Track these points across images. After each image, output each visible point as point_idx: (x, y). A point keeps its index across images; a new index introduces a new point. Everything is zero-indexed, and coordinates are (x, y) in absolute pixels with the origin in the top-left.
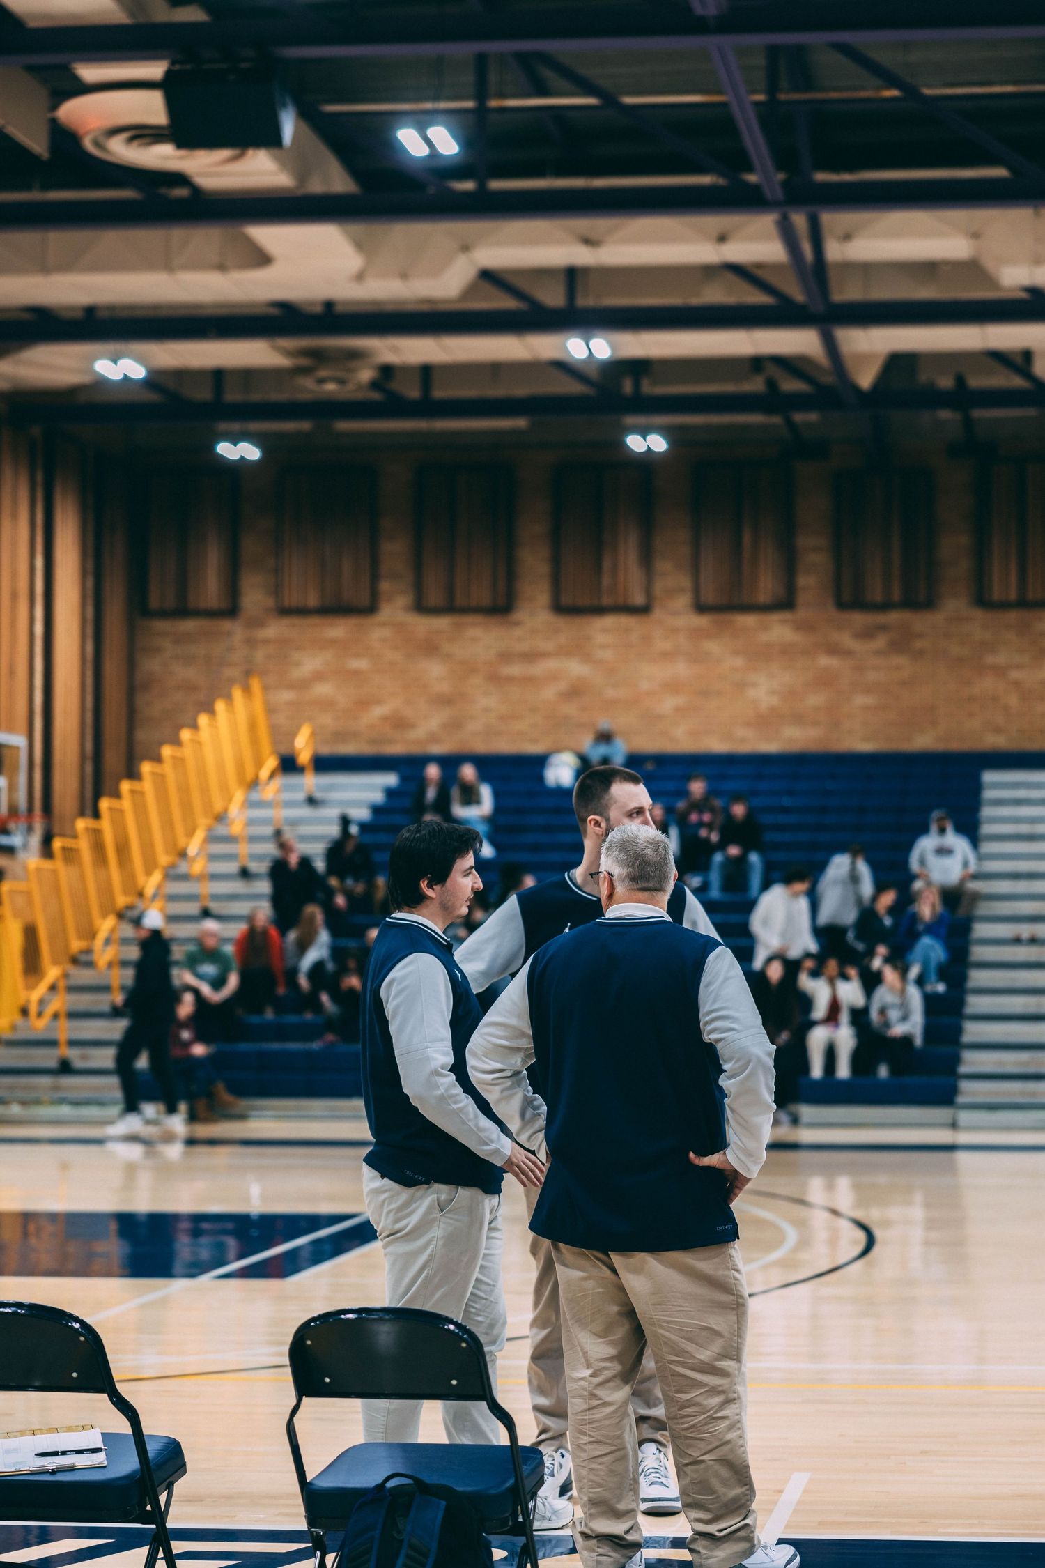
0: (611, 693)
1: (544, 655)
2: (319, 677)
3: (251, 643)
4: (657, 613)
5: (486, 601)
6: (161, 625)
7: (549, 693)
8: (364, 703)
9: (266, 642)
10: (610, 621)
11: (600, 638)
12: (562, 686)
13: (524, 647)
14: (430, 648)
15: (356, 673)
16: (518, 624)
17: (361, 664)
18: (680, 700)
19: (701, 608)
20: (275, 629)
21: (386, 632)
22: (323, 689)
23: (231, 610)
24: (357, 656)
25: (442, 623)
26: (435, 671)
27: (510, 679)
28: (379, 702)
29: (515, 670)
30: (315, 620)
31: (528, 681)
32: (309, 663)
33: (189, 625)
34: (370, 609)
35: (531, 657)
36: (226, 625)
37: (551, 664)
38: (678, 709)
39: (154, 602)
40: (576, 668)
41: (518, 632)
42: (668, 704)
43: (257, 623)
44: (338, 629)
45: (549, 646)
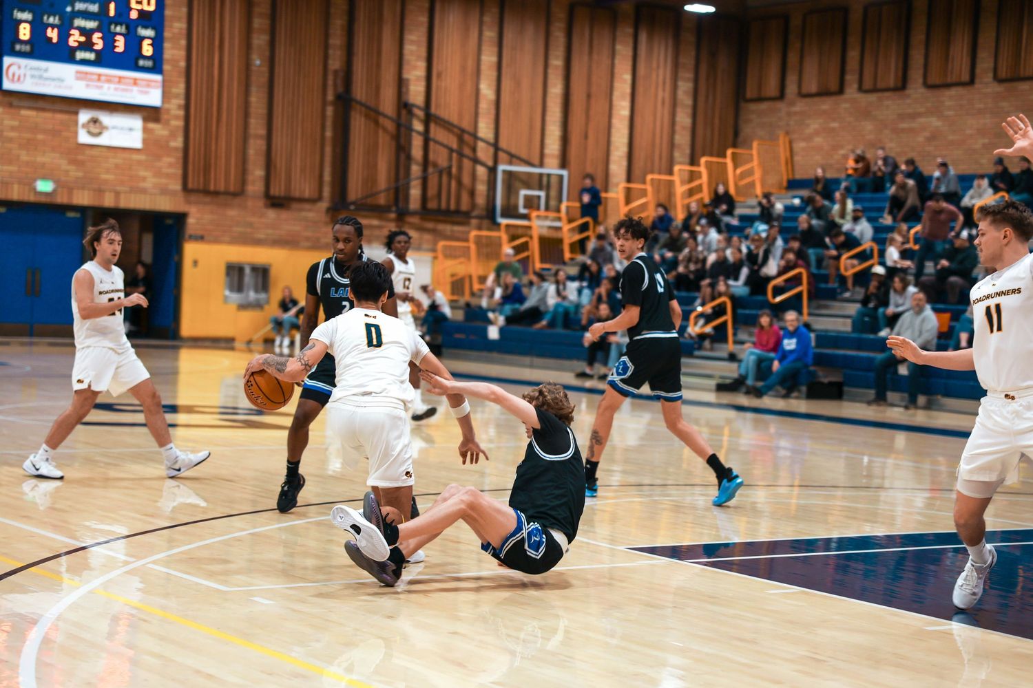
0: (951, 137)
1: (920, 115)
2: (817, 133)
3: (789, 114)
4: (977, 86)
5: (892, 84)
6: (753, 106)
7: (920, 139)
8: (836, 148)
9: (795, 113)
10: (953, 91)
11: (948, 103)
12: (927, 134)
13: (910, 111)
14: (866, 114)
15: (833, 130)
16: (908, 96)
17: (835, 125)
18: (986, 141)
19: (998, 79)
20: (800, 106)
21: (847, 105)
22: (818, 140)
23: (781, 96)
24: (834, 120)
25: (872, 98)
26: (868, 126)
27: (903, 130)
28: (842, 147)
29: (904, 125)
30: (816, 99)
31: (911, 130)
32: (814, 125)
33: (764, 106)
34: (841, 91)
35: (914, 116)
36: (780, 105)
37: (922, 120)
38: (984, 145)
39: (749, 95)
40: (935, 122)
41: (908, 101)
42: (979, 143)
43: (792, 104)
44: (826, 104)
45: (922, 110)
